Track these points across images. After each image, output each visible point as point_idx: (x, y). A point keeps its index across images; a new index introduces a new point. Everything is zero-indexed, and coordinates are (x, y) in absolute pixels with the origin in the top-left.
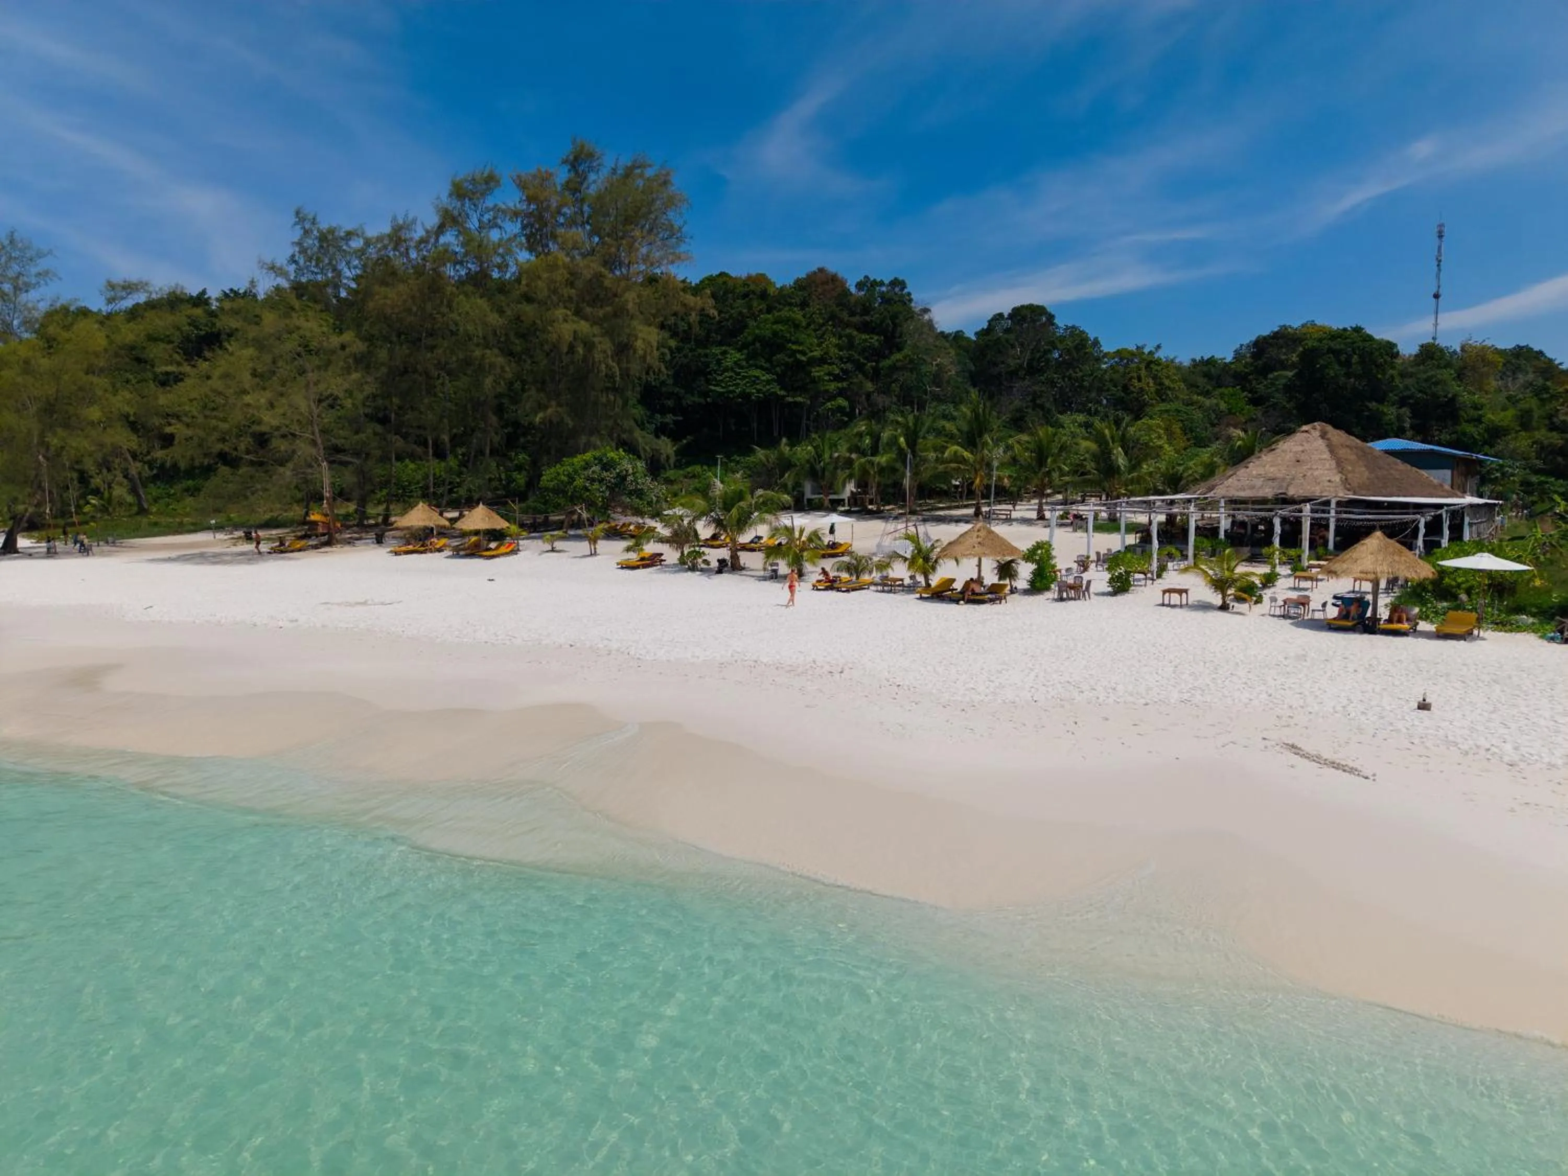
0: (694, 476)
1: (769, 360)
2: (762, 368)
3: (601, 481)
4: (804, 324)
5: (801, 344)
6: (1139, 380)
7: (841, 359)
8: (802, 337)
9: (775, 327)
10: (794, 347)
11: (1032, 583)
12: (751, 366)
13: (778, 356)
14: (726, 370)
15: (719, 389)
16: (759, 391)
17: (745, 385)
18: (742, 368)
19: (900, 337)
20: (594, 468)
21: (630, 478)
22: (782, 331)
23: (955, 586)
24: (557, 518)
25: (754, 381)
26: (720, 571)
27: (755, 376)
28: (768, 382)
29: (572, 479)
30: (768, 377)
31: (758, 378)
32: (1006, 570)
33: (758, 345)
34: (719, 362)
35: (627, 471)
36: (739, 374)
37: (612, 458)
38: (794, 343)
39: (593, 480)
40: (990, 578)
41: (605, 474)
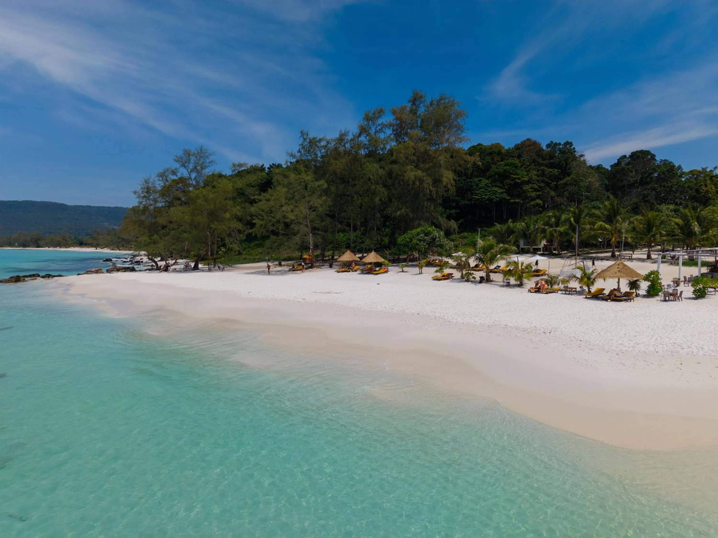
0: (465, 238)
1: (502, 183)
2: (498, 187)
3: (424, 241)
4: (520, 165)
5: (518, 175)
6: (706, 186)
7: (538, 181)
8: (519, 171)
9: (505, 167)
10: (514, 176)
11: (648, 291)
12: (493, 186)
13: (507, 181)
14: (481, 188)
15: (476, 197)
16: (496, 197)
17: (490, 195)
18: (488, 187)
19: (570, 169)
20: (421, 235)
21: (437, 239)
22: (508, 169)
23: (604, 292)
24: (403, 257)
25: (494, 193)
26: (480, 282)
27: (495, 190)
28: (502, 193)
29: (411, 240)
30: (502, 190)
31: (497, 191)
32: (634, 285)
33: (496, 176)
34: (477, 185)
35: (436, 236)
36: (487, 190)
37: (429, 231)
38: (514, 175)
39: (420, 240)
40: (625, 288)
41: (426, 238)
